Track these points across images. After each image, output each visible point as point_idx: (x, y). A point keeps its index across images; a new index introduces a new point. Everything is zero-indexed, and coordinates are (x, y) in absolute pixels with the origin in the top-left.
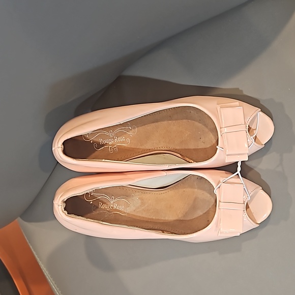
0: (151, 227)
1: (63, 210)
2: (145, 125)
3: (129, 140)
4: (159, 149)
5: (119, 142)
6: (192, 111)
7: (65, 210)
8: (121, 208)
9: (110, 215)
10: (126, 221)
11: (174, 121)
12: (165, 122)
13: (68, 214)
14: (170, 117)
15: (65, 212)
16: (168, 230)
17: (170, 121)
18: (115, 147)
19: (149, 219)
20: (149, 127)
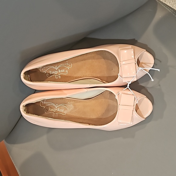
0: (82, 122)
1: (23, 111)
2: (77, 62)
3: (67, 71)
4: (86, 76)
5: (61, 73)
6: (106, 54)
7: (24, 111)
8: (62, 111)
9: (55, 115)
10: (66, 118)
11: (96, 60)
12: (90, 61)
13: (26, 113)
14: (93, 57)
15: (24, 112)
16: (92, 123)
17: (93, 60)
18: (59, 76)
19: (80, 117)
20: (80, 64)
